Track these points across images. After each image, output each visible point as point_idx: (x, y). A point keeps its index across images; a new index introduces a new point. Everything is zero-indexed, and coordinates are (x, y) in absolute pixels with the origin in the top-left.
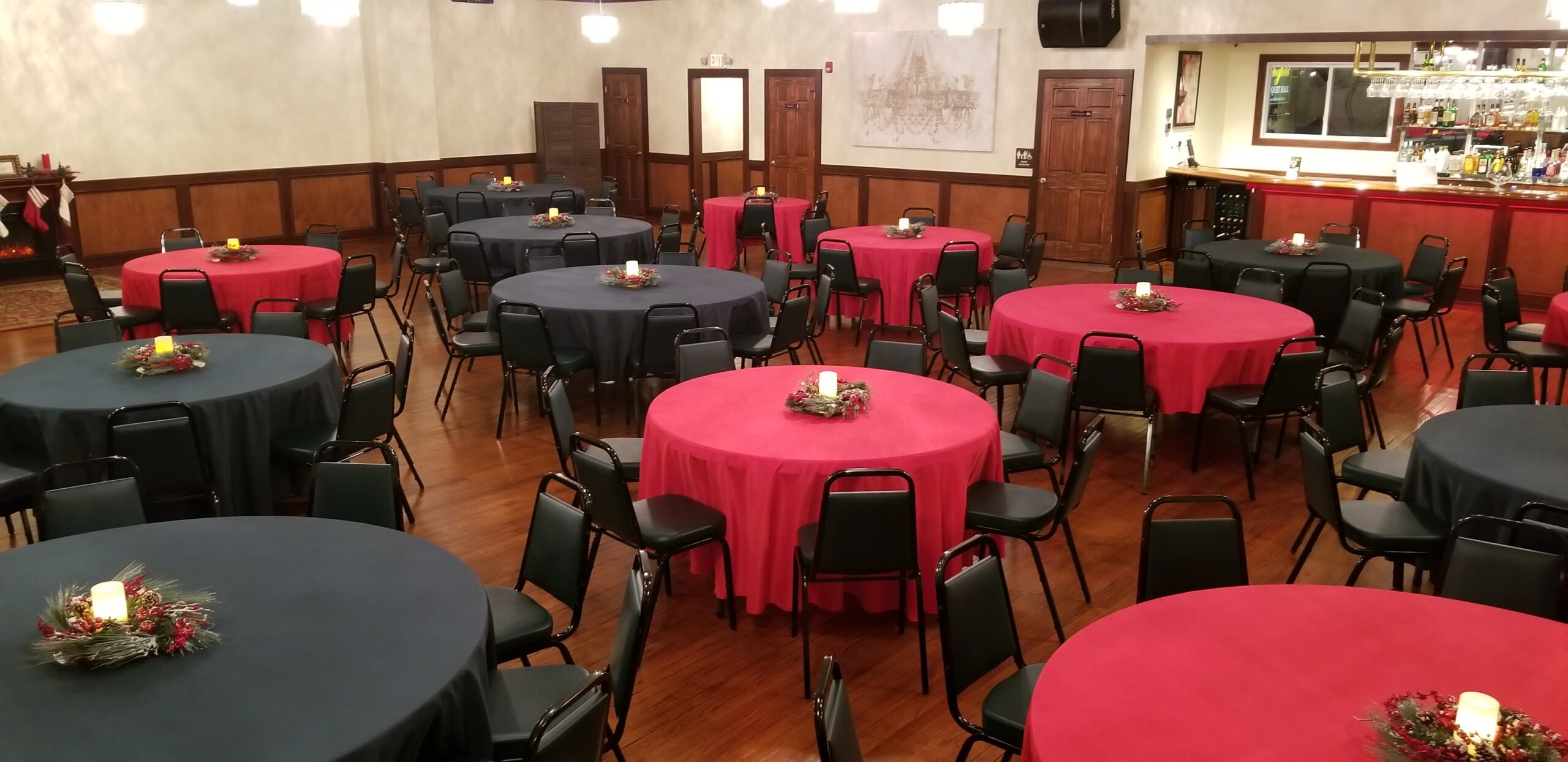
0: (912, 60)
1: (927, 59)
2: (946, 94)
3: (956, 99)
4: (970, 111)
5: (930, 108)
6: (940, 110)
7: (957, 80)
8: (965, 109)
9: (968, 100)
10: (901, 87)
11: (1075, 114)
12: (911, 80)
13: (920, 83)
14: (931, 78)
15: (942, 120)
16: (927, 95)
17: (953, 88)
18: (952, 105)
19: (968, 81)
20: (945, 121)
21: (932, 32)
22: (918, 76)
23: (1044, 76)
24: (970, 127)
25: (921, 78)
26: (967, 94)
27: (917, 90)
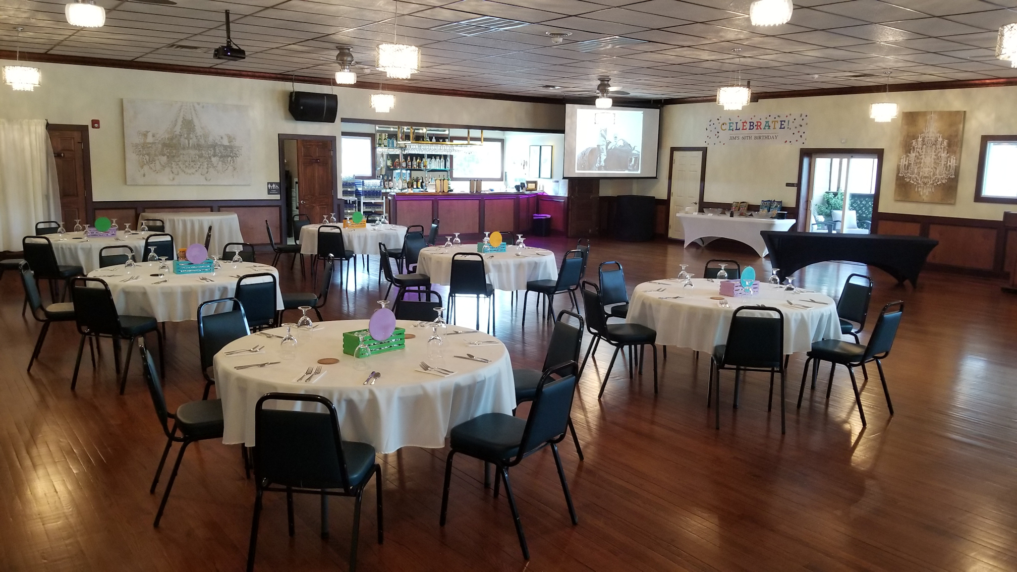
1: (196, 122)
2: (214, 146)
3: (222, 150)
4: (235, 158)
6: (210, 158)
7: (222, 138)
8: (230, 158)
9: (232, 151)
10: (174, 141)
12: (183, 136)
13: (191, 139)
14: (201, 136)
15: (212, 165)
17: (220, 143)
18: (220, 155)
19: (231, 140)
20: (215, 165)
21: (199, 104)
22: (189, 134)
23: (282, 138)
24: (235, 169)
25: (191, 135)
26: (231, 147)
27: (189, 144)
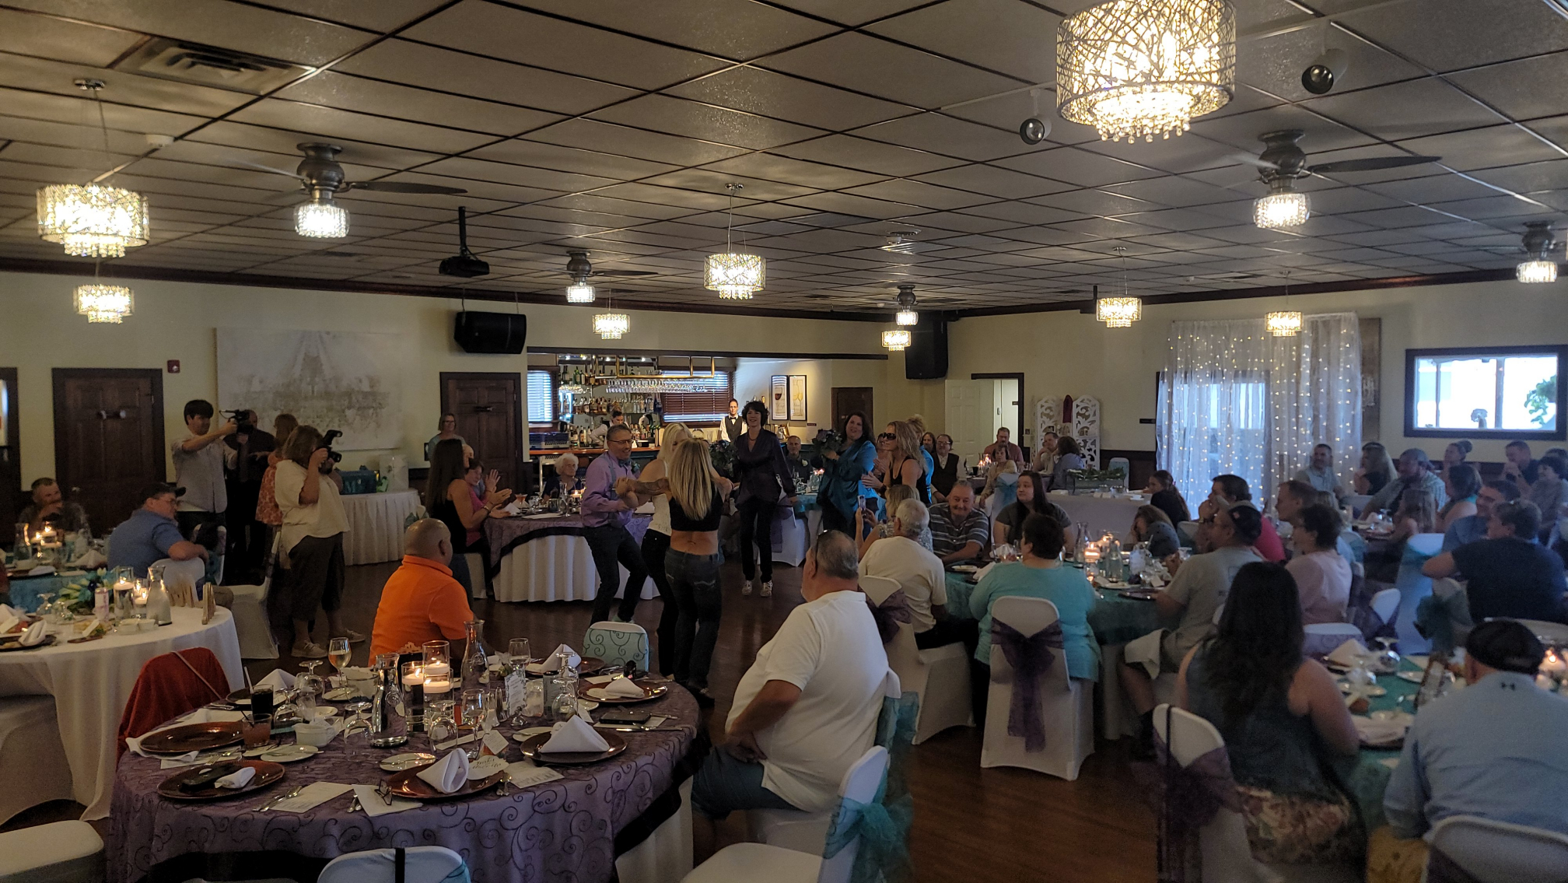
0: (304, 359)
1: (323, 358)
2: (349, 394)
3: (360, 399)
4: (378, 410)
5: (330, 409)
6: (343, 411)
7: (360, 381)
8: (371, 411)
9: (375, 400)
10: (292, 389)
11: (479, 410)
12: (304, 381)
13: (316, 384)
14: (330, 379)
15: (346, 421)
16: (327, 395)
17: (357, 389)
18: (357, 406)
19: (373, 383)
20: (350, 421)
21: (328, 333)
22: (312, 377)
23: (445, 377)
24: (379, 426)
25: (317, 379)
26: (373, 394)
27: (313, 392)
